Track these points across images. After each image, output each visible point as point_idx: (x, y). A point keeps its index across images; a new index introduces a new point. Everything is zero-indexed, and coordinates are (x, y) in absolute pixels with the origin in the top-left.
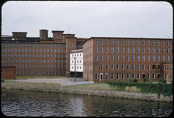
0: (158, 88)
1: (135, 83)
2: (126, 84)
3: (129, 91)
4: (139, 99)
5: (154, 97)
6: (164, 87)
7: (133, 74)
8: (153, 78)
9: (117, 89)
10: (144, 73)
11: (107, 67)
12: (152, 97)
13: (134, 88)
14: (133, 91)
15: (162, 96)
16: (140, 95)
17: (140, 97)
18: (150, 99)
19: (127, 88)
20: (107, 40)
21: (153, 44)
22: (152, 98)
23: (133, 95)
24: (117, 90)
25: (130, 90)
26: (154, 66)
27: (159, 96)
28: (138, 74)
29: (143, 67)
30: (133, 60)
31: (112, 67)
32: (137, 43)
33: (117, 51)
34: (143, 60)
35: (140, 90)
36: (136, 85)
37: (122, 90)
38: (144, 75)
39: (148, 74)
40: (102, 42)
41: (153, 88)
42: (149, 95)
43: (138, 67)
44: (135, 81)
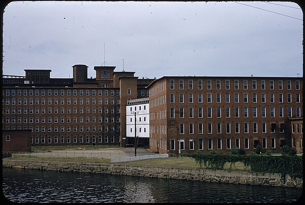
0: (282, 164)
1: (240, 156)
2: (225, 158)
3: (230, 170)
4: (249, 185)
5: (276, 181)
6: (293, 162)
7: (237, 140)
8: (273, 146)
9: (210, 166)
10: (256, 139)
11: (191, 128)
12: (271, 179)
13: (239, 165)
14: (237, 170)
15: (288, 178)
16: (251, 176)
17: (251, 180)
18: (269, 183)
19: (227, 165)
20: (191, 82)
21: (272, 87)
22: (271, 181)
23: (238, 178)
24: (210, 169)
25: (233, 168)
26: (274, 127)
27: (285, 178)
28: (247, 140)
29: (255, 127)
30: (237, 115)
31: (201, 128)
32: (244, 85)
33: (209, 100)
34: (255, 115)
35: (250, 167)
36: (243, 159)
37: (218, 169)
38: (257, 142)
39: (264, 140)
40: (181, 85)
41: (271, 165)
42: (267, 176)
43: (246, 127)
44: (242, 152)
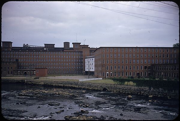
1: (131, 79)
2: (125, 80)
7: (130, 73)
8: (145, 75)
10: (138, 72)
11: (111, 68)
12: (144, 89)
13: (131, 83)
15: (152, 89)
16: (136, 87)
17: (136, 89)
19: (126, 83)
21: (145, 51)
23: (130, 88)
24: (119, 84)
25: (128, 84)
26: (145, 67)
27: (150, 88)
28: (134, 73)
29: (138, 67)
31: (115, 68)
32: (134, 50)
34: (138, 63)
35: (135, 84)
36: (133, 80)
37: (122, 84)
38: (138, 74)
39: (142, 73)
41: (145, 83)
42: (143, 87)
43: (134, 67)
44: (132, 77)
